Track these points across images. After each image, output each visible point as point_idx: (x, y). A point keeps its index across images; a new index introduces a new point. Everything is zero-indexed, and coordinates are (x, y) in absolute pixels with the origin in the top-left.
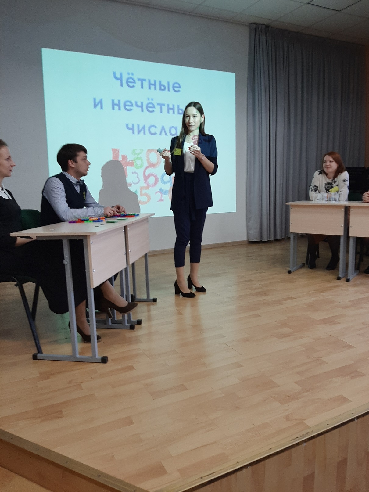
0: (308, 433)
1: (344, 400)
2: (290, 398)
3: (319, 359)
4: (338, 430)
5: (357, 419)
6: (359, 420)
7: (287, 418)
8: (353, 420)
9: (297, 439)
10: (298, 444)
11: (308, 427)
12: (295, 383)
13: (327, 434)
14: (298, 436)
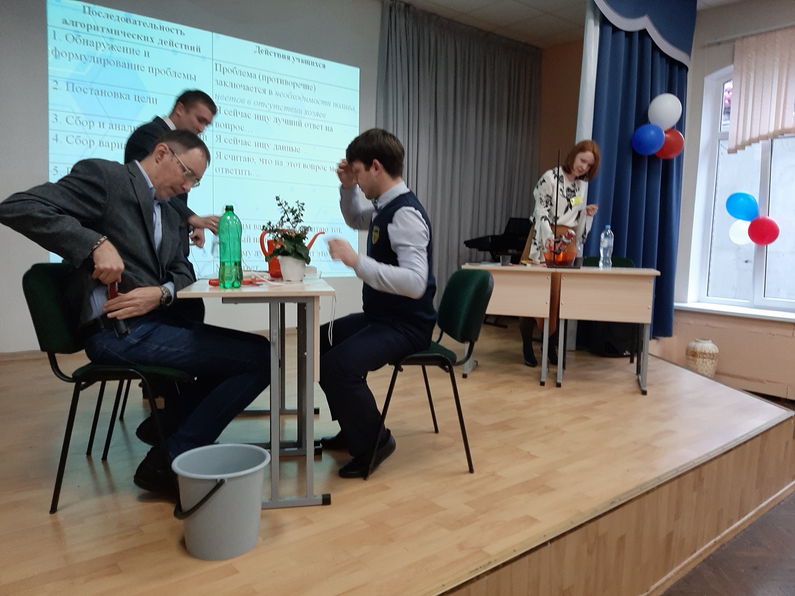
0: (489, 563)
1: (532, 520)
2: (460, 523)
3: (493, 474)
4: (527, 558)
5: (550, 543)
6: (553, 544)
7: (461, 547)
8: (545, 544)
9: (477, 571)
10: (478, 577)
11: (489, 556)
12: (465, 504)
13: (514, 564)
14: (478, 567)
